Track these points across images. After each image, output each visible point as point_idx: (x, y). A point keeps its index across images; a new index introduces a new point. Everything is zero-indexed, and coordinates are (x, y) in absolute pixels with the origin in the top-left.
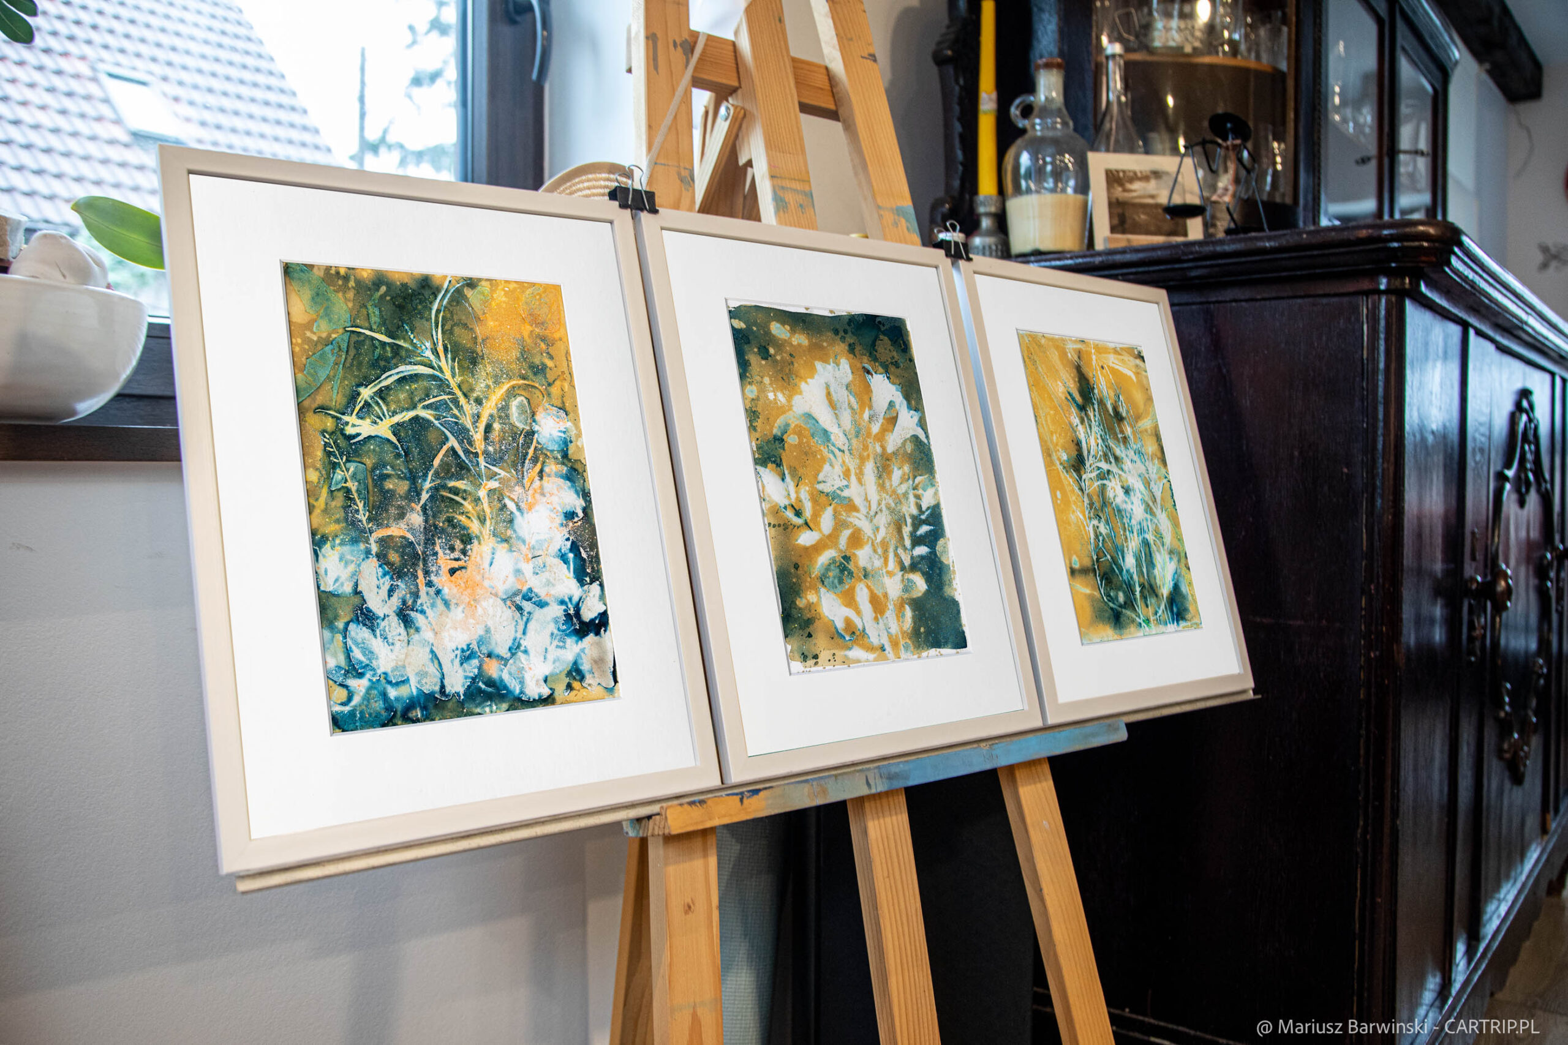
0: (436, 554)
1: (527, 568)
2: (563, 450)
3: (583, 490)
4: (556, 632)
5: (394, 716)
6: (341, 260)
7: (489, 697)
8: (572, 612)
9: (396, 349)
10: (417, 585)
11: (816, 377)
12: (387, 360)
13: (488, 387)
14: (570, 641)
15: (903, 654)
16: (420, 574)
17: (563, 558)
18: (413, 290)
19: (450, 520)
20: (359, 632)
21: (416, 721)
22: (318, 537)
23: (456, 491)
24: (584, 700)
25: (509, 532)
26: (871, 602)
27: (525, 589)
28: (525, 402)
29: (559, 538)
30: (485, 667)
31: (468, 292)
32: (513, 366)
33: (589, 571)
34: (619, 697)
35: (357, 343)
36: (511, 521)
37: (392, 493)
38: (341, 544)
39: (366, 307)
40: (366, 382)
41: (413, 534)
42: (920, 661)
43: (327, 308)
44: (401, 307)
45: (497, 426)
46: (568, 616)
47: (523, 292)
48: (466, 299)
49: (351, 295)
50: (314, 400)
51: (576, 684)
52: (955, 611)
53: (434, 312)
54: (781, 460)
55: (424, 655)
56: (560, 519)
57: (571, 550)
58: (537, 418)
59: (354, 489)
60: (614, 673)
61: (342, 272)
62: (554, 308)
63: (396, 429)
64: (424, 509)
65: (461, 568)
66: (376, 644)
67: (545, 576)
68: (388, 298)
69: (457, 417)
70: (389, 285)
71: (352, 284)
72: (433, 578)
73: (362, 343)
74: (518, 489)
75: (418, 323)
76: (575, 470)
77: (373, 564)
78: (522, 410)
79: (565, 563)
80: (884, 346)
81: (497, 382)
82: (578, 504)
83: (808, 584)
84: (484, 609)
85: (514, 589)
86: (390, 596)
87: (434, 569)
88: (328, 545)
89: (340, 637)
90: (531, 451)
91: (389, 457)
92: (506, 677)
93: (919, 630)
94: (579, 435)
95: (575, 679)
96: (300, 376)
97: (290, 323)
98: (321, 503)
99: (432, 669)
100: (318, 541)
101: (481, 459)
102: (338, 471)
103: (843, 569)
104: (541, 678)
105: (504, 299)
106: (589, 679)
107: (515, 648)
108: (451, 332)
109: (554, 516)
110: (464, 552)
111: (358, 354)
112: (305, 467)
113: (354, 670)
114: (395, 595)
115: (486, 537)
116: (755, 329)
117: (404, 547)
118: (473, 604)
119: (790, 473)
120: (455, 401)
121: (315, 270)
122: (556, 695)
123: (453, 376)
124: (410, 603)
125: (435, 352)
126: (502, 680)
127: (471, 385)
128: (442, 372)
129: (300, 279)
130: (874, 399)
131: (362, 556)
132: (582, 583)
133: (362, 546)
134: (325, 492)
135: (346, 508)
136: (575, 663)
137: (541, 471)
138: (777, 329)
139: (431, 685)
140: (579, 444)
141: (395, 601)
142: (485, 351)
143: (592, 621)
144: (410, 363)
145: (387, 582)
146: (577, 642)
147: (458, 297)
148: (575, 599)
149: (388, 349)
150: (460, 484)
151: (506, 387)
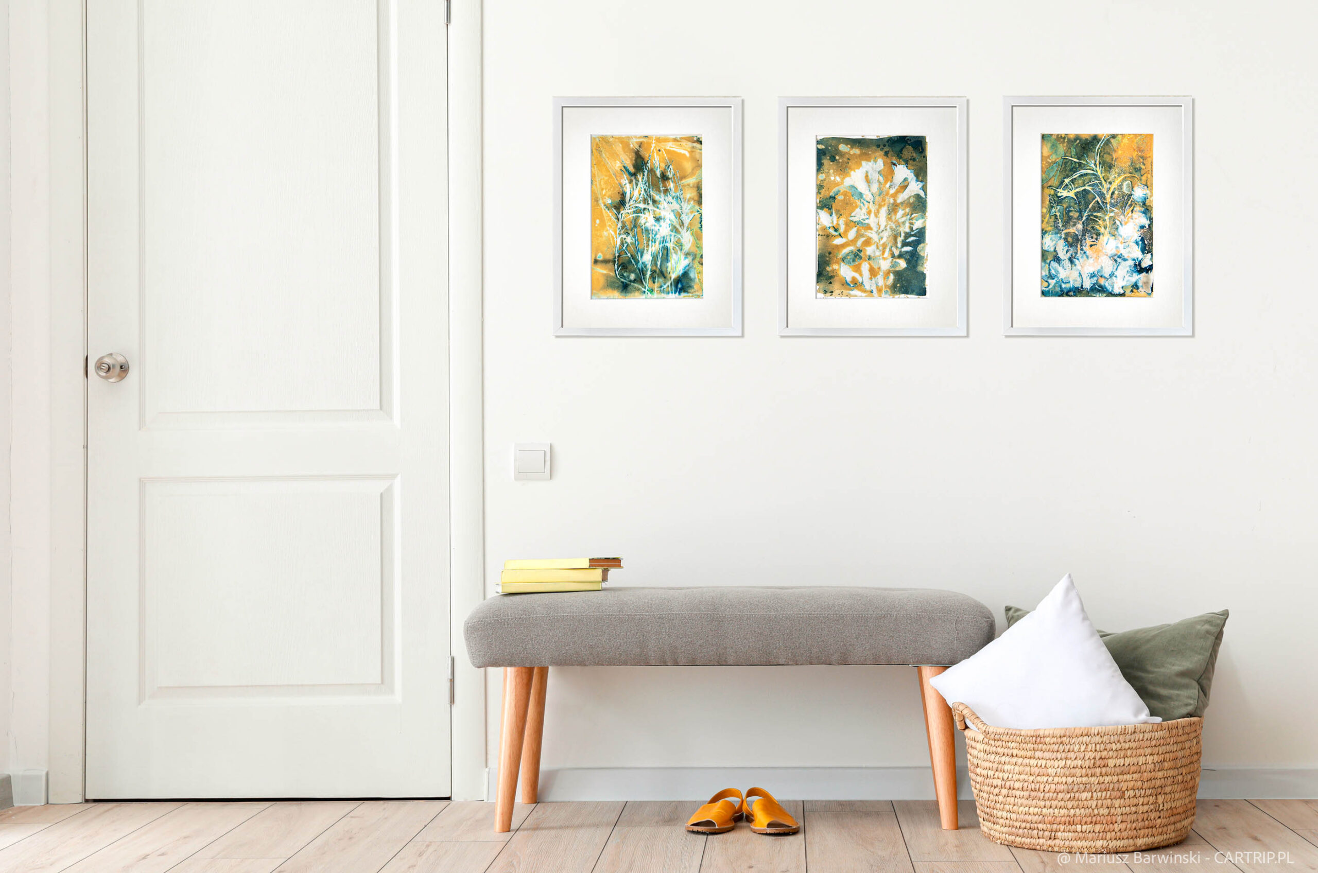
0: (1086, 239)
1: (1121, 246)
2: (1143, 202)
3: (1150, 218)
4: (1129, 270)
5: (1063, 294)
6: (1062, 131)
7: (1099, 291)
8: (1137, 264)
9: (1080, 164)
10: (1077, 250)
11: (861, 168)
12: (1076, 168)
13: (1115, 177)
14: (1135, 275)
15: (883, 295)
16: (1079, 246)
17: (1137, 243)
18: (1090, 141)
19: (1093, 227)
20: (1054, 264)
21: (1071, 296)
22: (1044, 231)
23: (1096, 217)
24: (1137, 296)
25: (1116, 233)
26: (870, 271)
27: (1119, 254)
28: (1130, 183)
29: (1137, 236)
30: (1099, 280)
31: (1112, 140)
32: (1127, 169)
33: (1147, 249)
34: (1153, 297)
35: (1066, 162)
36: (1117, 229)
37: (1072, 217)
38: (1051, 234)
39: (1070, 149)
40: (1067, 177)
41: (1078, 232)
42: (893, 299)
43: (1056, 151)
44: (1084, 148)
45: (1116, 192)
46: (1136, 265)
47: (1136, 138)
48: (1111, 143)
49: (1065, 144)
50: (1048, 184)
51: (1135, 290)
52: (922, 278)
53: (1097, 149)
54: (832, 206)
55: (1077, 274)
56: (1138, 228)
57: (1141, 240)
58: (1134, 189)
59: (1058, 215)
60: (1152, 288)
61: (1063, 136)
62: (1149, 144)
63: (1076, 194)
64: (1083, 223)
65: (1094, 245)
66: (1060, 269)
67: (1127, 250)
68: (1079, 145)
69: (1100, 189)
70: (1080, 140)
71: (1066, 140)
72: (1083, 247)
73: (1068, 162)
74: (1122, 217)
75: (1090, 154)
76: (1148, 209)
77: (1062, 241)
78: (1128, 186)
79: (1137, 245)
80: (909, 152)
81: (1119, 175)
82: (1146, 223)
83: (835, 261)
84: (1102, 260)
85: (1114, 254)
86: (1067, 253)
87: (1084, 244)
88: (1047, 234)
89: (1047, 265)
90: (1129, 202)
91: (1072, 204)
92: (1107, 285)
93: (896, 285)
94: (1152, 196)
95: (1134, 288)
96: (1044, 175)
97: (1042, 156)
98: (1046, 220)
99: (1079, 279)
100: (1044, 232)
101: (1108, 205)
102: (1053, 209)
103: (857, 255)
104: (1121, 286)
105: (1127, 142)
106: (1141, 289)
107: (1112, 275)
108: (1103, 156)
109: (1136, 227)
110: (1097, 239)
111: (1065, 167)
112: (1042, 207)
113: (1051, 277)
114: (1069, 253)
115: (1106, 234)
116: (830, 148)
117: (1074, 236)
118: (1097, 258)
119: (835, 213)
120: (1101, 183)
121: (1053, 136)
122: (1126, 293)
123: (1101, 173)
124: (1074, 256)
125: (1095, 165)
126: (1105, 286)
127: (1108, 177)
128: (1097, 172)
129: (1047, 140)
130: (894, 177)
131: (1059, 238)
132: (1143, 253)
133: (1059, 235)
134: (1048, 216)
135: (1055, 222)
136: (1136, 283)
137: (1133, 210)
138: (843, 148)
139: (1078, 285)
140: (1151, 199)
141: (1069, 255)
142: (1116, 163)
143: (1146, 268)
144: (1085, 169)
145: (1066, 248)
146: (1138, 275)
147: (1108, 142)
148: (1140, 259)
149: (1077, 164)
150: (1099, 214)
151: (1122, 177)
